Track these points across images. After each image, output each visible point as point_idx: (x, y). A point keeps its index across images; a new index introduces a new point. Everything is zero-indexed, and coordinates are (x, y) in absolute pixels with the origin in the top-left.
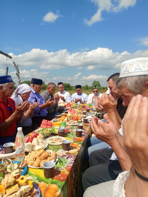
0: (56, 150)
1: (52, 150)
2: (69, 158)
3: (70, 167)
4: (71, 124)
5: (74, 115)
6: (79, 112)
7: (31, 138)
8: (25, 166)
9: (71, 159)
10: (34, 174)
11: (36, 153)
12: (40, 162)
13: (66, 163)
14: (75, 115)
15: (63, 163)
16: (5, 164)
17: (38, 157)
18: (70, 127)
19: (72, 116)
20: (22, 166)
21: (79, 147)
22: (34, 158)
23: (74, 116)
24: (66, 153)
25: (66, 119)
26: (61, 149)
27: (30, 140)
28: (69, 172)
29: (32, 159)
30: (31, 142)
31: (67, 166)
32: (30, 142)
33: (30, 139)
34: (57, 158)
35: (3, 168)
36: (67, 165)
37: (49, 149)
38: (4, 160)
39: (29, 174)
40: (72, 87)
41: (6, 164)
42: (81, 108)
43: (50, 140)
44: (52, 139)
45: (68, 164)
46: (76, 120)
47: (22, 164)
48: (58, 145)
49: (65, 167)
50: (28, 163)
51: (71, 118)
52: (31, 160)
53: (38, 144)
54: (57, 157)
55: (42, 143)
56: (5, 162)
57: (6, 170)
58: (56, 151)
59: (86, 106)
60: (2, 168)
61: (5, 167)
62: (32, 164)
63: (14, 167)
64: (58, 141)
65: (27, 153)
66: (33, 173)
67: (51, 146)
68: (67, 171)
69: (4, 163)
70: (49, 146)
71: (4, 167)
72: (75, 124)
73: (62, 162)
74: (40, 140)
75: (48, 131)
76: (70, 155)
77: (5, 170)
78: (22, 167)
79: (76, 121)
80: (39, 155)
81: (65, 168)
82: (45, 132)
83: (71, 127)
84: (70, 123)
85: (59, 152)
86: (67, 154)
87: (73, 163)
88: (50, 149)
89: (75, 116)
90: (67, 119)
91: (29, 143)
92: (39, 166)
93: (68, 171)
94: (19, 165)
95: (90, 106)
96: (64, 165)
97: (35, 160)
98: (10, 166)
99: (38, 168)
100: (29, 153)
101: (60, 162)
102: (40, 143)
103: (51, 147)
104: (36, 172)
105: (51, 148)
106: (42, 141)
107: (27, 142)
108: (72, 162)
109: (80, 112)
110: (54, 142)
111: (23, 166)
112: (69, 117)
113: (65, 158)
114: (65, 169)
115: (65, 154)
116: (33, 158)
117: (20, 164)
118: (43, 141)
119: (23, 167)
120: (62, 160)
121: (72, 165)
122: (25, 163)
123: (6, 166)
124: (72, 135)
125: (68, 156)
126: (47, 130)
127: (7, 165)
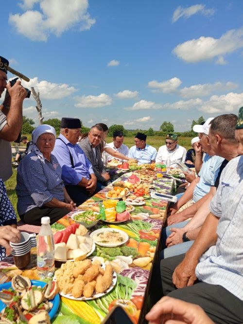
0: (110, 258)
1: (104, 257)
2: (136, 278)
3: (141, 300)
4: (132, 203)
5: (136, 185)
6: (143, 179)
7: (66, 235)
8: (55, 295)
9: (141, 278)
10: (73, 312)
11: (75, 266)
12: (83, 288)
13: (131, 289)
14: (138, 186)
15: (127, 287)
16: (17, 289)
17: (80, 275)
18: (132, 208)
19: (133, 187)
20: (49, 295)
21: (152, 252)
22: (72, 276)
23: (136, 188)
24: (130, 266)
25: (123, 193)
26: (120, 255)
27: (63, 239)
28: (139, 312)
29: (68, 279)
30: (66, 243)
31: (133, 296)
32: (63, 241)
33: (64, 236)
34: (114, 277)
35: (14, 297)
36: (133, 294)
37: (98, 254)
38: (16, 280)
39: (63, 314)
40: (126, 131)
41: (20, 288)
42: (147, 171)
43: (98, 235)
44: (102, 234)
45: (136, 292)
46: (140, 195)
47: (51, 291)
48: (113, 247)
49: (132, 298)
50: (61, 288)
51: (132, 190)
52: (66, 281)
53: (79, 247)
54: (115, 274)
55: (86, 243)
56: (18, 284)
57: (20, 304)
58: (111, 260)
59: (155, 168)
60: (12, 298)
61: (18, 294)
62: (69, 291)
63: (34, 298)
64: (113, 237)
65: (58, 264)
66: (71, 311)
67: (100, 249)
68: (136, 310)
69: (17, 286)
70: (98, 249)
71: (15, 295)
72: (140, 204)
73: (124, 286)
74: (81, 239)
75: (94, 217)
76: (137, 270)
77: (16, 304)
78: (49, 297)
79: (141, 198)
80: (81, 271)
81: (131, 300)
82: (89, 220)
83: (134, 208)
84: (131, 201)
85: (117, 263)
86: (131, 268)
87: (144, 290)
88: (99, 256)
89: (139, 188)
90: (126, 192)
91: (62, 244)
92: (82, 295)
93: (138, 309)
94: (44, 293)
95: (162, 168)
96: (128, 294)
97: (73, 279)
98: (28, 296)
99: (81, 299)
100: (63, 265)
101: (120, 285)
102: (82, 245)
103: (100, 251)
104: (76, 308)
105: (100, 253)
106: (85, 240)
107: (59, 242)
108: (143, 288)
109: (145, 180)
110: (106, 240)
111: (52, 294)
112: (129, 189)
113: (130, 276)
114: (132, 303)
115: (128, 268)
116: (69, 276)
117: (46, 290)
118: (88, 240)
119: (52, 297)
120: (124, 280)
121: (143, 294)
122: (55, 288)
123: (20, 291)
124: (136, 224)
125: (133, 273)
126: (92, 216)
127: (22, 290)
